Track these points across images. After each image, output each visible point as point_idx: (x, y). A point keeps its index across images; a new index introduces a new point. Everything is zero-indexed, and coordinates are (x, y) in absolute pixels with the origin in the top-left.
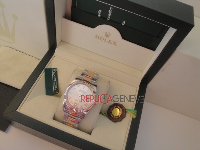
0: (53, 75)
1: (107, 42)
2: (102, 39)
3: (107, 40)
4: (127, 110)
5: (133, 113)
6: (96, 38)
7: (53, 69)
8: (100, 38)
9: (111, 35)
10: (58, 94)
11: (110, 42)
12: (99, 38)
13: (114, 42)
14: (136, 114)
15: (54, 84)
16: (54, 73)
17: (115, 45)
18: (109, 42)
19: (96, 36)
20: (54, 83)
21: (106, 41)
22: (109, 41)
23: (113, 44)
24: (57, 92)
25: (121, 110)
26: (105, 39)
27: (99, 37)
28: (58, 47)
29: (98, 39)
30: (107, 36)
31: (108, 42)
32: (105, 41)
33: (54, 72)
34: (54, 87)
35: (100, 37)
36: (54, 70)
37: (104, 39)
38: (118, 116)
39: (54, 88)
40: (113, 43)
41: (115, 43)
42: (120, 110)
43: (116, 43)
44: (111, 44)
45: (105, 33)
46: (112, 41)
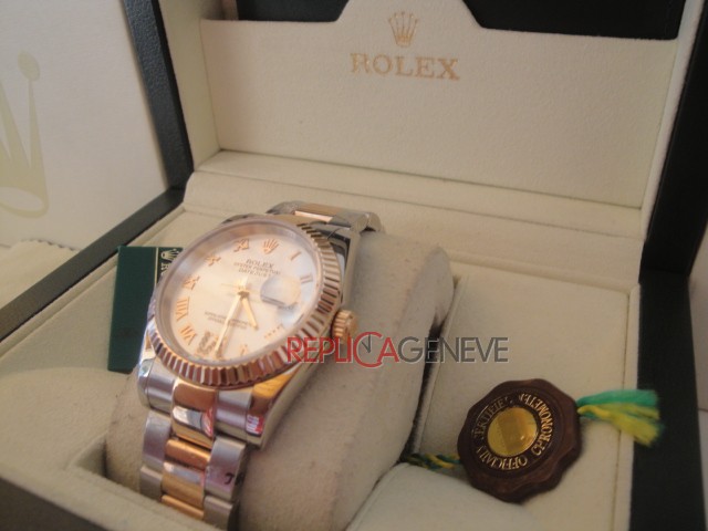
1: (410, 75)
2: (382, 64)
3: (409, 64)
4: (583, 402)
5: (634, 408)
6: (354, 69)
8: (375, 63)
9: (417, 21)
11: (424, 71)
12: (370, 64)
13: (442, 61)
14: (655, 414)
17: (452, 76)
18: (419, 73)
19: (354, 56)
21: (405, 70)
22: (419, 60)
23: (442, 77)
25: (543, 409)
26: (399, 59)
27: (366, 58)
28: (202, 168)
29: (368, 71)
30: (402, 37)
31: (415, 72)
32: (399, 73)
33: (165, 262)
35: (371, 57)
37: (394, 62)
38: (528, 453)
40: (438, 68)
41: (447, 68)
42: (535, 414)
43: (453, 61)
44: (432, 76)
45: (390, 20)
46: (433, 60)
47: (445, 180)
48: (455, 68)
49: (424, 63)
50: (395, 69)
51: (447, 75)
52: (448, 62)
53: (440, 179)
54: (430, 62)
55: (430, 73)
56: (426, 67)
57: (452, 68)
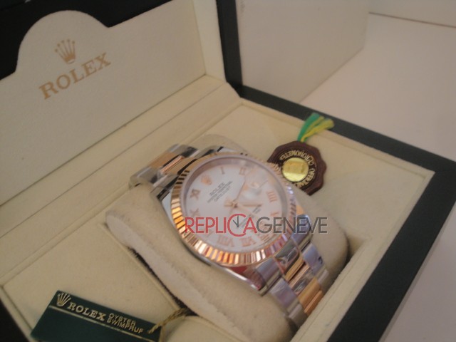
0: (81, 314)
1: (83, 78)
2: (63, 82)
3: (80, 72)
4: (300, 137)
6: (47, 96)
7: (54, 302)
8: (58, 83)
9: (74, 42)
10: (160, 328)
11: (90, 71)
12: (56, 87)
13: (98, 58)
15: (116, 326)
16: (72, 305)
17: (108, 64)
18: (88, 74)
19: (43, 87)
20: (110, 324)
21: (79, 77)
22: (85, 65)
24: (153, 330)
25: (294, 153)
26: (73, 72)
27: (51, 84)
29: (56, 92)
30: (69, 57)
31: (85, 74)
32: (76, 80)
33: (68, 304)
34: (127, 329)
35: (54, 82)
36: (61, 303)
37: (70, 76)
38: (310, 167)
39: (130, 331)
40: (97, 64)
41: (102, 61)
42: (293, 156)
43: (104, 54)
44: (95, 71)
45: (56, 51)
46: (92, 61)
47: (125, 125)
48: (106, 59)
49: (88, 65)
50: (72, 80)
51: (103, 65)
52: (101, 57)
53: (122, 127)
54: (91, 63)
55: (93, 70)
56: (90, 67)
57: (105, 59)
